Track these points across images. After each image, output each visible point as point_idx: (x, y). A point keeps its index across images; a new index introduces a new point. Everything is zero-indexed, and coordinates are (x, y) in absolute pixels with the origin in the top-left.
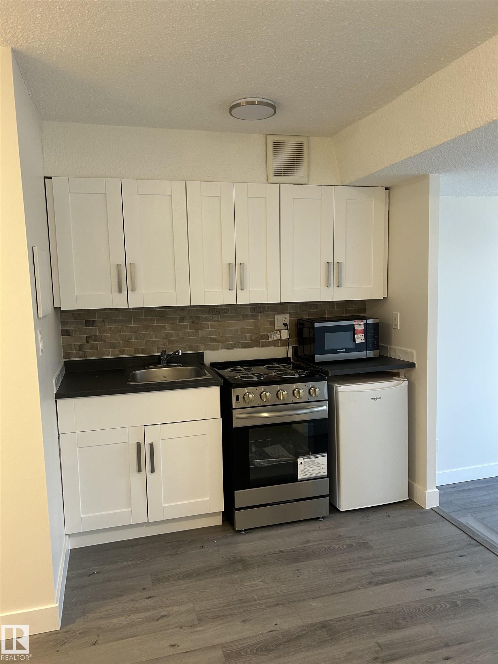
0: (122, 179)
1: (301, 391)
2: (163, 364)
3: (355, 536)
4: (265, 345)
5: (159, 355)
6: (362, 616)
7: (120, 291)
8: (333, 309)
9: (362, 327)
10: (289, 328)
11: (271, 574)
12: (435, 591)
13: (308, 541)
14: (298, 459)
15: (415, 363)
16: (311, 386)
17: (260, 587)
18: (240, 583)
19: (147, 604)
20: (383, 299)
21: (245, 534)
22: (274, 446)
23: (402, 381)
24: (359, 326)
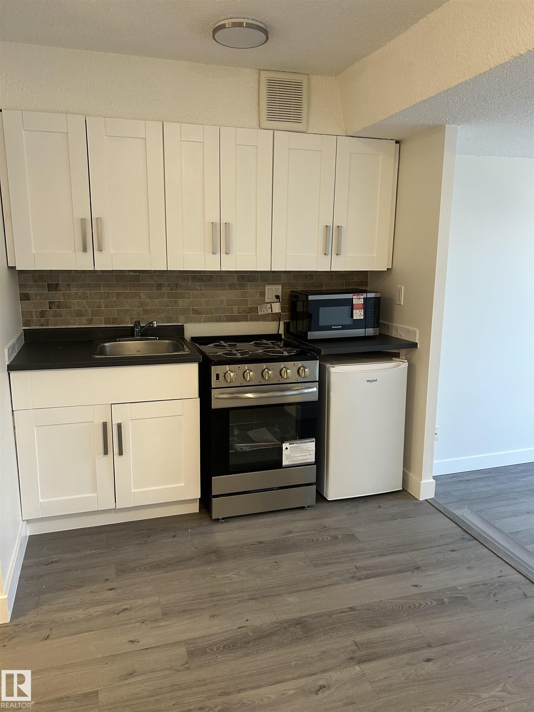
0: (86, 117)
1: (288, 371)
2: (137, 336)
3: (341, 528)
4: (254, 320)
5: (133, 326)
6: (341, 613)
7: (85, 250)
8: (332, 280)
9: (362, 302)
10: (281, 301)
11: (246, 567)
12: (421, 588)
13: (290, 532)
14: (283, 444)
15: (417, 343)
16: (300, 365)
17: (233, 581)
18: (212, 576)
19: (109, 596)
20: (386, 270)
21: (222, 523)
22: (257, 430)
23: (402, 363)
24: (358, 300)
